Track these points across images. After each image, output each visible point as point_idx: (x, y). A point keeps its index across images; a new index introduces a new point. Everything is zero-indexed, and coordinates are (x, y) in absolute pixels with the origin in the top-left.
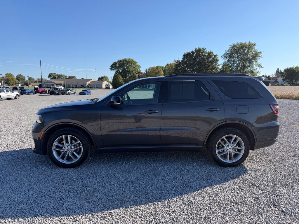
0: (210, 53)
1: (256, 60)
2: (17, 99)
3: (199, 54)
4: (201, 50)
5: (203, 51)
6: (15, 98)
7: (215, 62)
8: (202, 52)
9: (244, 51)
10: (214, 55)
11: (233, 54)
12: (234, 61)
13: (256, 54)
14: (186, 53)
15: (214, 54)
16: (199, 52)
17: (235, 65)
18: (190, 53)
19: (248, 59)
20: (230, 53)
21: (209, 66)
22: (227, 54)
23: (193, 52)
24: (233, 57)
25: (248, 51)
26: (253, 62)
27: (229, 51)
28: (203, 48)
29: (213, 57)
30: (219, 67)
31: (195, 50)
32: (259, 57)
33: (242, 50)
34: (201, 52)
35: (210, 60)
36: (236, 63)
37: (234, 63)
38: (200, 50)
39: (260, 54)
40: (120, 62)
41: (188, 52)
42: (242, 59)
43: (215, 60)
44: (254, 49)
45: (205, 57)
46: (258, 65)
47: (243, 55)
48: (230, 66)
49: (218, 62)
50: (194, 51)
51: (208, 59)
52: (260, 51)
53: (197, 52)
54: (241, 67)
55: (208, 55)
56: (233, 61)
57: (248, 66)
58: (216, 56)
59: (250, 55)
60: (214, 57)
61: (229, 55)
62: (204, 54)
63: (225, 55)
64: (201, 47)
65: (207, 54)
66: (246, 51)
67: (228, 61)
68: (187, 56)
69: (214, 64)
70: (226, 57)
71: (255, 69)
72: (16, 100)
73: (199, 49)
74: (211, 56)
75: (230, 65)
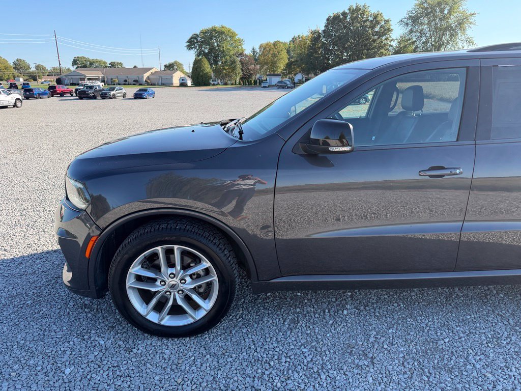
0: (378, 15)
1: (463, 30)
2: (17, 107)
3: (357, 17)
4: (360, 9)
5: (364, 11)
6: (14, 106)
7: (386, 34)
8: (363, 14)
9: (442, 11)
10: (385, 21)
11: (420, 17)
12: (422, 33)
13: (465, 18)
14: (332, 15)
15: (384, 17)
16: (356, 12)
17: (424, 39)
18: (339, 16)
19: (449, 28)
20: (415, 16)
21: (374, 41)
22: (410, 17)
23: (344, 14)
24: (422, 24)
25: (449, 12)
26: (457, 34)
27: (414, 12)
28: (364, 6)
29: (383, 23)
30: (392, 43)
31: (349, 9)
32: (470, 23)
33: (438, 10)
34: (361, 14)
35: (377, 29)
36: (425, 36)
37: (421, 37)
38: (358, 9)
39: (472, 18)
40: (206, 33)
41: (336, 13)
42: (436, 28)
43: (386, 31)
44: (461, 8)
45: (368, 24)
46: (467, 41)
47: (441, 19)
48: (413, 43)
49: (391, 34)
50: (347, 11)
51: (373, 27)
52: (472, 13)
53: (353, 14)
54: (433, 43)
55: (374, 19)
56: (420, 33)
57: (448, 43)
58: (387, 21)
59: (452, 20)
60: (385, 23)
61: (414, 19)
62: (365, 16)
63: (405, 20)
64: (361, 4)
65: (371, 19)
66: (446, 12)
67: (411, 31)
68: (334, 21)
69: (384, 38)
70: (407, 24)
71: (460, 47)
72: (15, 109)
73: (357, 7)
74: (378, 23)
75: (414, 39)
